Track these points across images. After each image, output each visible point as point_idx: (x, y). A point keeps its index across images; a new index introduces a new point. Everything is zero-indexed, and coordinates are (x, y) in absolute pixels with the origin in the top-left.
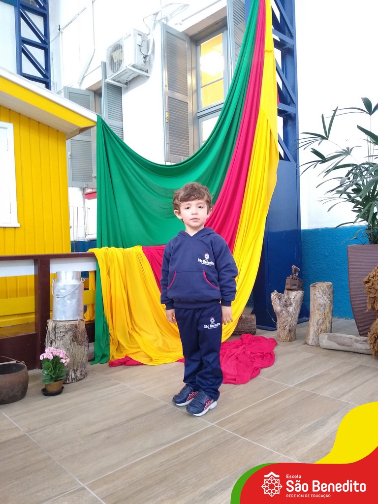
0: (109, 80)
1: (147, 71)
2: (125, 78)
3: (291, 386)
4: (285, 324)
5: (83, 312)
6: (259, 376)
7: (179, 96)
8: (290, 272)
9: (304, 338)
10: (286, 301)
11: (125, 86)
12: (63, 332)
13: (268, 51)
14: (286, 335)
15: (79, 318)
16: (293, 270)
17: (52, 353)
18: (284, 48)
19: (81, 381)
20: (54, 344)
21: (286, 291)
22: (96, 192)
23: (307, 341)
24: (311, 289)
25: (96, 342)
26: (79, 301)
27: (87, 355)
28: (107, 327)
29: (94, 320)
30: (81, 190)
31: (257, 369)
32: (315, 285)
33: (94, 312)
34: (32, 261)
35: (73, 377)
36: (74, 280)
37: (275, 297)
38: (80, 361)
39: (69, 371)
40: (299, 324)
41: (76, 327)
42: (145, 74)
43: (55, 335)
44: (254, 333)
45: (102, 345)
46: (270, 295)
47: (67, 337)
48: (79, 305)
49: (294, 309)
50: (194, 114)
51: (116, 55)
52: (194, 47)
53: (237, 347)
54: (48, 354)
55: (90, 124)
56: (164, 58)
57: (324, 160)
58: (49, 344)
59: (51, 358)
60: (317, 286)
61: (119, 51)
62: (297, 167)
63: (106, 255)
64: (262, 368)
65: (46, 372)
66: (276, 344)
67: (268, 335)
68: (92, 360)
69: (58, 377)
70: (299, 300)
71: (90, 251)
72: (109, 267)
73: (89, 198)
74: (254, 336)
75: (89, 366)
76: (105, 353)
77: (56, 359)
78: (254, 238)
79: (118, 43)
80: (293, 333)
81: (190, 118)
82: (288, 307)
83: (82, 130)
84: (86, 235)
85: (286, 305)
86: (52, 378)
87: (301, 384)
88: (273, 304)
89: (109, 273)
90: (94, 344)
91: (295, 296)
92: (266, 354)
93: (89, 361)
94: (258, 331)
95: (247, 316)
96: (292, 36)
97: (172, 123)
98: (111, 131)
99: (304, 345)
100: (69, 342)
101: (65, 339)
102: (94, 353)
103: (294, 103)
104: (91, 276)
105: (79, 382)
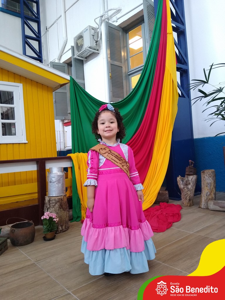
0: (76, 56)
1: (98, 50)
2: (85, 55)
3: (192, 233)
4: (187, 196)
5: (65, 191)
6: (172, 228)
7: (116, 63)
8: (188, 164)
9: (198, 204)
10: (186, 182)
11: (85, 59)
12: (54, 203)
13: (169, 33)
14: (187, 202)
15: (63, 195)
16: (190, 163)
17: (48, 215)
18: (179, 31)
19: (65, 232)
20: (49, 210)
21: (186, 176)
22: (70, 122)
23: (201, 206)
24: (202, 174)
25: (73, 209)
26: (63, 184)
27: (68, 216)
28: (80, 200)
29: (72, 196)
30: (62, 121)
31: (170, 223)
32: (204, 172)
33: (71, 191)
34: (35, 162)
35: (61, 229)
36: (60, 172)
37: (179, 180)
38: (65, 220)
39: (58, 226)
40: (196, 196)
41: (62, 200)
42: (97, 52)
43: (50, 205)
44: (168, 202)
45: (76, 210)
46: (177, 179)
47: (57, 205)
48: (63, 187)
49: (191, 187)
50: (126, 73)
51: (79, 41)
52: (125, 34)
53: (158, 210)
54: (46, 216)
55: (66, 82)
56: (107, 41)
57: (206, 95)
58: (47, 210)
59: (48, 218)
60: (205, 172)
61: (81, 39)
62: (190, 101)
63: (77, 157)
64: (173, 222)
65: (45, 227)
66: (182, 208)
67: (176, 203)
68: (71, 219)
69: (52, 230)
70: (194, 181)
71: (68, 155)
72: (80, 164)
73: (66, 126)
74: (168, 204)
75: (70, 223)
76: (79, 215)
77: (51, 219)
78: (165, 145)
79: (80, 34)
80: (191, 201)
81: (124, 75)
82: (188, 185)
83: (62, 85)
84: (65, 147)
85: (187, 184)
86: (48, 230)
87: (198, 232)
88: (178, 184)
89: (79, 168)
90: (72, 210)
91: (192, 178)
92: (175, 214)
93: (70, 220)
94: (170, 201)
95: (163, 192)
96: (183, 24)
97: (114, 79)
98: (78, 85)
99: (199, 209)
100: (58, 209)
101: (55, 207)
102: (72, 215)
103: (186, 63)
104: (69, 170)
105: (64, 232)
